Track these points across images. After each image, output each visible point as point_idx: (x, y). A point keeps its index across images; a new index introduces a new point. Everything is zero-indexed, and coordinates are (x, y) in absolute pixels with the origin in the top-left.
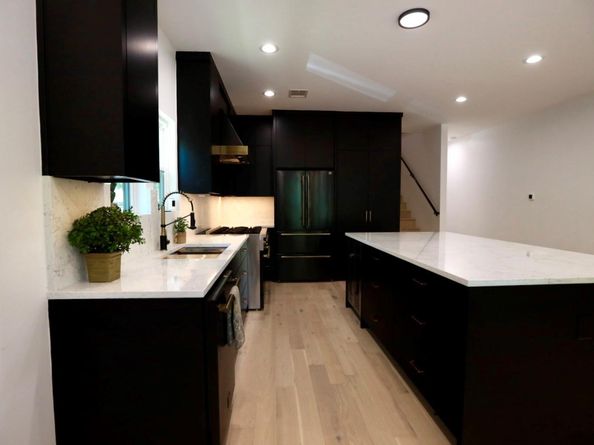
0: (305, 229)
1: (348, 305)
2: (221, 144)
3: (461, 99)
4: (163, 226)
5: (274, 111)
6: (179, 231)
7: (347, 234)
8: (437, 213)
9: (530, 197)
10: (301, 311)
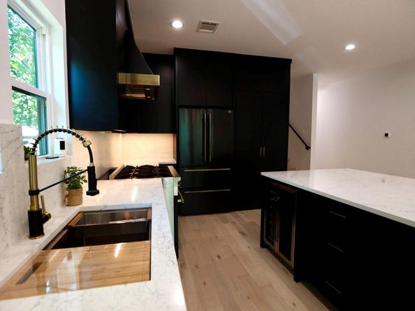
0: (206, 165)
1: (263, 245)
2: (126, 72)
3: (350, 47)
4: (34, 193)
5: (176, 49)
6: (70, 188)
7: (263, 174)
8: (308, 148)
9: (386, 135)
10: (219, 257)
